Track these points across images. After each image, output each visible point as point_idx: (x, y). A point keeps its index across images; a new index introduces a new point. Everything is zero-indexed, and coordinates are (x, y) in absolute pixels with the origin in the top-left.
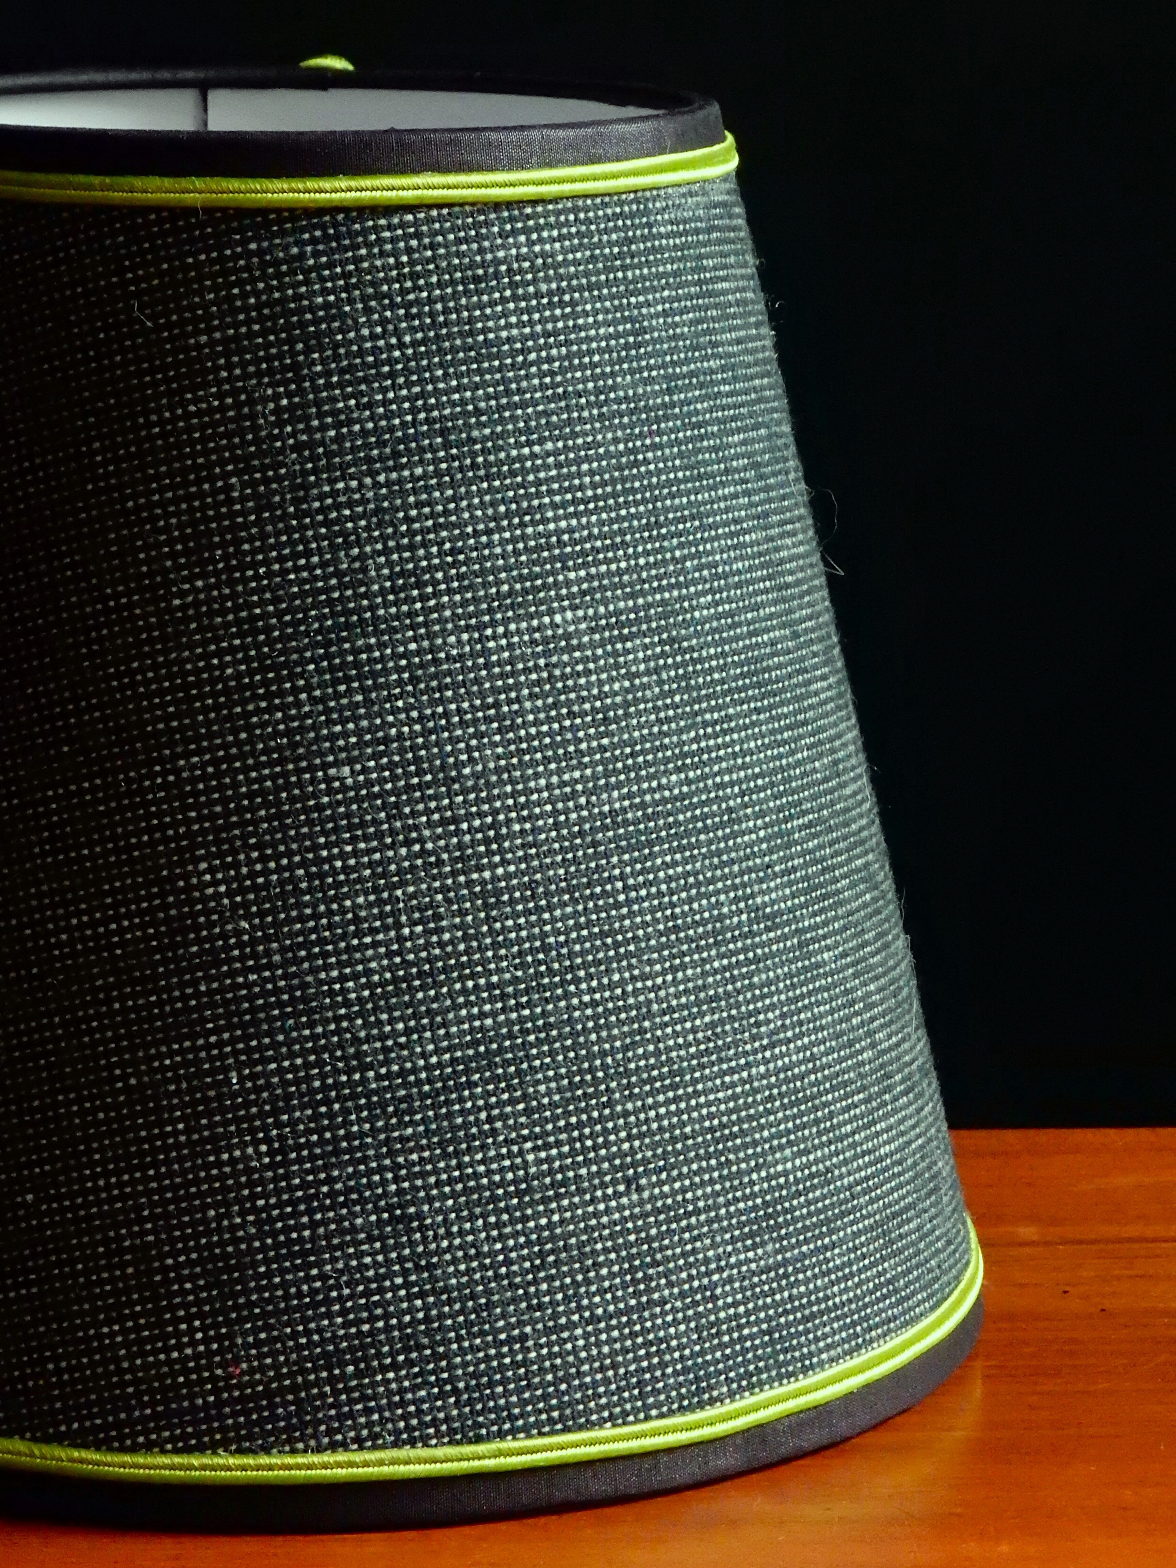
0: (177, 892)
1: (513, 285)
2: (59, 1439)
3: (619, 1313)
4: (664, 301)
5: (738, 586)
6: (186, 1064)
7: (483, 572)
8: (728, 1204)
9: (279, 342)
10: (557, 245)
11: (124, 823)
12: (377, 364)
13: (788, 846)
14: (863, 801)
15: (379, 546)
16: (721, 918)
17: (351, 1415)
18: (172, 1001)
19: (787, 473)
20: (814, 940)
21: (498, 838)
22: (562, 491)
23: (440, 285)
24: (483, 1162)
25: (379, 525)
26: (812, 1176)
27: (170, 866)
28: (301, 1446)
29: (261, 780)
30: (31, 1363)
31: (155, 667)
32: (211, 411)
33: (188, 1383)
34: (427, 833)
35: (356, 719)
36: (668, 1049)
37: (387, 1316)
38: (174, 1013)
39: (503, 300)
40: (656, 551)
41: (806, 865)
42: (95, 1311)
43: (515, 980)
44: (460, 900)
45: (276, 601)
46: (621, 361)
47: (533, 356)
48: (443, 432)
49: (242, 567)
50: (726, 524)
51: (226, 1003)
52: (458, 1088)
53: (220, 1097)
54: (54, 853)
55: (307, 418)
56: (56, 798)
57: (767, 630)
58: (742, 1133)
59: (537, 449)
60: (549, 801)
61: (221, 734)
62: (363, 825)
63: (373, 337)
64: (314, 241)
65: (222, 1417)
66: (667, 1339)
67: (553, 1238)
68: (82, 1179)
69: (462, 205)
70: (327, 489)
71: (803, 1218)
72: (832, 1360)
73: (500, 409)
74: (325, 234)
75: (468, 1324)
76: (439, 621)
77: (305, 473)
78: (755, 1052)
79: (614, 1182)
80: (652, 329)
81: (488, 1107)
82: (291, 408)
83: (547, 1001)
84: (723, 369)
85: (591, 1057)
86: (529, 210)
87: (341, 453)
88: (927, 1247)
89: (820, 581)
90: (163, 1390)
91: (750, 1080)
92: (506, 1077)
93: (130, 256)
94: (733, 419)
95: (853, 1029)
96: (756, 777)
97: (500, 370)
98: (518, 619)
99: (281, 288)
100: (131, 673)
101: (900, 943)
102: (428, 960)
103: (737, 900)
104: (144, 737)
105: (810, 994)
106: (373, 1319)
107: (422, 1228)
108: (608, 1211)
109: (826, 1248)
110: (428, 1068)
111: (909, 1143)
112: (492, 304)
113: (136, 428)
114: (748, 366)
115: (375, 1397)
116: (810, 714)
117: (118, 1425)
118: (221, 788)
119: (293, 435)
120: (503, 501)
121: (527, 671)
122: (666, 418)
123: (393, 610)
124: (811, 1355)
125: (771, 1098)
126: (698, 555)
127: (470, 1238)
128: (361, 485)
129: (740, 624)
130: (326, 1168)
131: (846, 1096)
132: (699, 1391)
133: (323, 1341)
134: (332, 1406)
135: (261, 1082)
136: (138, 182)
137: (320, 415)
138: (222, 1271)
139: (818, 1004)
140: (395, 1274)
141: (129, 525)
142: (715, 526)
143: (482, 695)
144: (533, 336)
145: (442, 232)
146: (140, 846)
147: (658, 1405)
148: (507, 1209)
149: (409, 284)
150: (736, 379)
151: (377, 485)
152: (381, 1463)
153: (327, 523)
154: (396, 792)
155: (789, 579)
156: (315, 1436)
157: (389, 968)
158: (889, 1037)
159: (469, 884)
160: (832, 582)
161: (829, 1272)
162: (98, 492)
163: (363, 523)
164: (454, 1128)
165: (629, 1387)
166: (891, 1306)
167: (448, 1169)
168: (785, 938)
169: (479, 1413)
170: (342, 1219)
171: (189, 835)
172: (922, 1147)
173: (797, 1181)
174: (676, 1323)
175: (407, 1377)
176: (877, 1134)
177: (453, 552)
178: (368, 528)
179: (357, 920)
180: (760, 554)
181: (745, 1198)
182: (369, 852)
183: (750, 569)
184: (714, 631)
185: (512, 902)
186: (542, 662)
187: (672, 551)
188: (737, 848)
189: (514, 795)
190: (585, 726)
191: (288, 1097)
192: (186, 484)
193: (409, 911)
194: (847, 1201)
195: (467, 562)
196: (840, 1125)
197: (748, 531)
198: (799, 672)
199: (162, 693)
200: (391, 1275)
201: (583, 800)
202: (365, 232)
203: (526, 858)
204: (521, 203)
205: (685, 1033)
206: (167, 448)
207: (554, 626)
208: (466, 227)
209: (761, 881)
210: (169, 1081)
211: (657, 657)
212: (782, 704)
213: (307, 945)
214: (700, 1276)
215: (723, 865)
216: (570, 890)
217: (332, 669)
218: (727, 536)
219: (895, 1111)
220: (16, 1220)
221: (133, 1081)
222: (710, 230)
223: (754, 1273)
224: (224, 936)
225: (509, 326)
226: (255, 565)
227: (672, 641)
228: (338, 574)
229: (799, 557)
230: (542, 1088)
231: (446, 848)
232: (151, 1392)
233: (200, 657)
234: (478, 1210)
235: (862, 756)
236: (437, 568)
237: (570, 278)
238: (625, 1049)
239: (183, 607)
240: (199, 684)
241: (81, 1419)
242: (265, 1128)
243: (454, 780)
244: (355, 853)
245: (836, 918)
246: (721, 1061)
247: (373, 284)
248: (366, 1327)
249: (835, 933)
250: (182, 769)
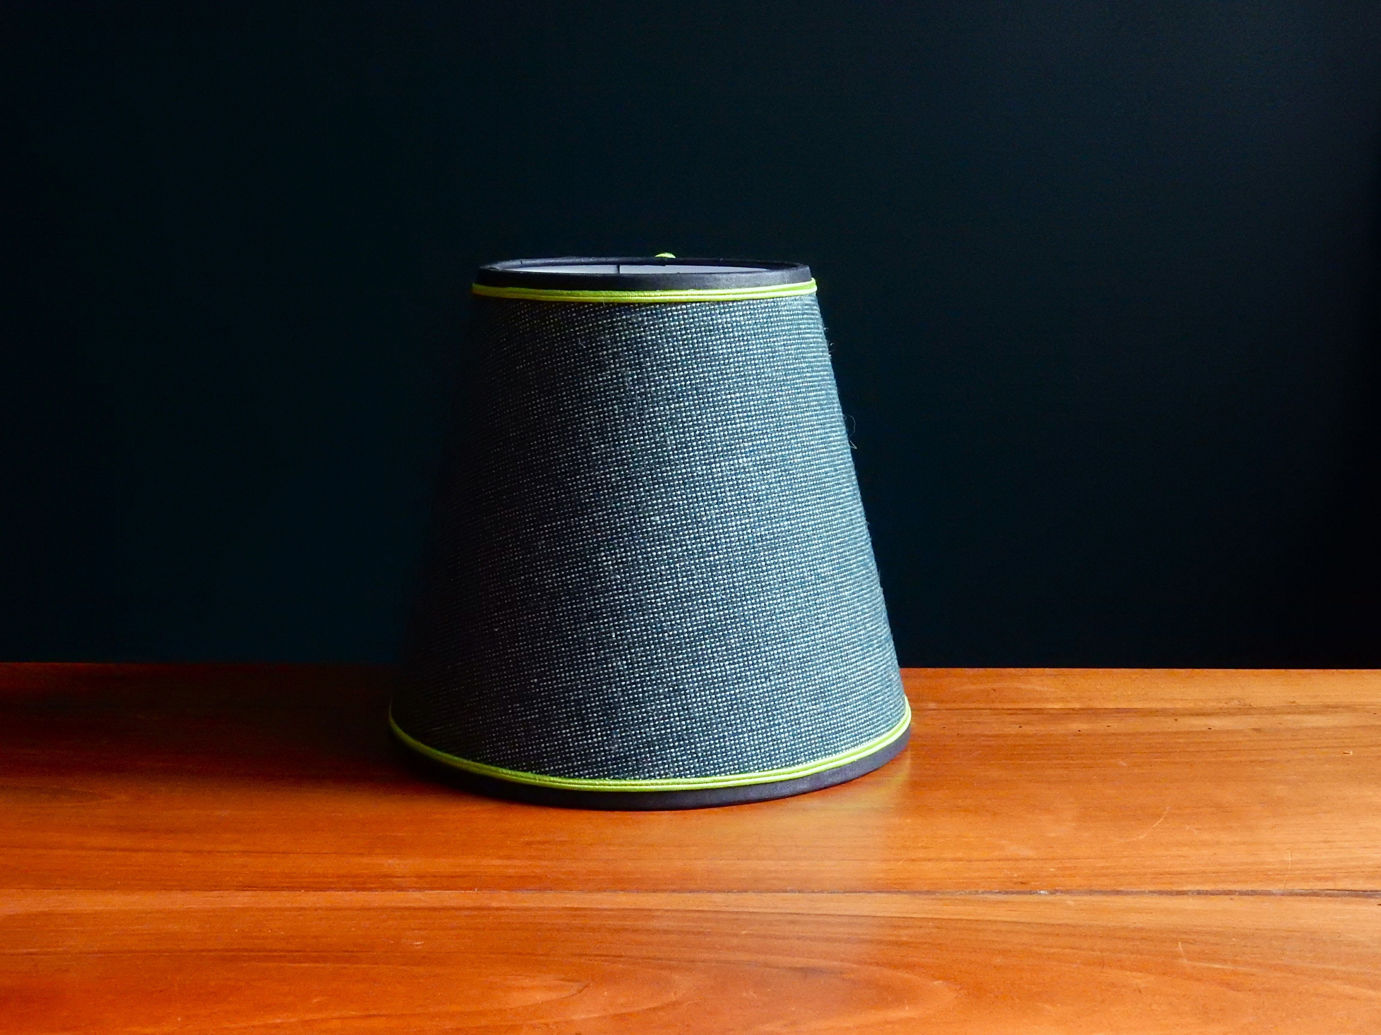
0: (592, 564)
1: (724, 333)
2: (545, 773)
3: (762, 728)
4: (784, 340)
5: (813, 450)
6: (595, 630)
7: (711, 443)
8: (805, 687)
9: (634, 354)
10: (742, 318)
11: (573, 537)
12: (671, 362)
13: (831, 551)
14: (863, 535)
15: (671, 432)
16: (803, 577)
17: (657, 765)
18: (590, 605)
19: (834, 408)
20: (841, 587)
21: (717, 545)
22: (742, 412)
23: (696, 332)
24: (709, 669)
25: (672, 424)
26: (839, 678)
27: (590, 554)
28: (638, 777)
29: (625, 521)
30: (536, 744)
31: (585, 478)
32: (608, 380)
33: (595, 752)
34: (688, 542)
35: (662, 498)
36: (782, 627)
37: (671, 728)
38: (591, 610)
39: (720, 339)
40: (779, 436)
41: (839, 558)
42: (560, 724)
43: (722, 599)
44: (701, 568)
45: (631, 453)
46: (767, 363)
47: (732, 360)
48: (696, 389)
49: (618, 440)
50: (808, 426)
51: (611, 607)
52: (700, 640)
53: (608, 643)
54: (547, 548)
55: (645, 383)
56: (548, 528)
57: (824, 468)
58: (811, 660)
59: (733, 396)
60: (736, 531)
61: (610, 504)
62: (664, 539)
63: (670, 352)
64: (647, 315)
65: (607, 765)
66: (781, 739)
67: (736, 699)
68: (556, 674)
69: (705, 302)
70: (651, 410)
71: (835, 693)
72: (846, 749)
73: (719, 380)
74: (652, 313)
75: (703, 731)
76: (694, 461)
77: (643, 404)
78: (817, 629)
79: (760, 678)
80: (779, 351)
81: (712, 648)
82: (638, 379)
83: (735, 608)
84: (807, 367)
85: (752, 629)
86: (731, 304)
87: (657, 396)
88: (886, 707)
89: (849, 450)
90: (585, 754)
91: (815, 640)
92: (719, 637)
93: (577, 321)
94: (812, 386)
95: (857, 622)
96: (818, 524)
97: (719, 365)
98: (725, 461)
99: (634, 333)
100: (576, 480)
101: (878, 591)
102: (689, 591)
103: (810, 570)
104: (581, 505)
105: (839, 608)
106: (666, 728)
107: (685, 694)
108: (758, 689)
109: (845, 706)
110: (688, 632)
111: (879, 667)
112: (716, 340)
113: (579, 387)
114: (818, 367)
115: (666, 759)
116: (842, 501)
117: (568, 768)
118: (610, 524)
119: (639, 389)
120: (719, 415)
121: (728, 481)
122: (784, 385)
123: (676, 457)
124: (838, 747)
125: (823, 647)
126: (797, 438)
127: (704, 698)
128: (664, 409)
129: (813, 465)
130: (648, 670)
131: (854, 648)
132: (793, 759)
133: (647, 737)
134: (650, 762)
135: (624, 637)
136: (580, 293)
137: (649, 382)
138: (608, 709)
139: (843, 612)
140: (675, 711)
141: (576, 424)
142: (804, 427)
143: (710, 490)
144: (732, 353)
145: (697, 312)
146: (579, 546)
147: (777, 764)
148: (718, 687)
149: (684, 332)
150: (813, 371)
151: (670, 409)
152: (668, 784)
153: (651, 423)
154: (677, 526)
155: (834, 449)
156: (643, 773)
157: (674, 594)
158: (872, 626)
159: (705, 562)
160: (853, 451)
161: (846, 715)
162: (564, 411)
163: (665, 423)
164: (698, 656)
165: (766, 757)
166: (871, 729)
167: (695, 671)
168: (829, 586)
169: (707, 766)
170: (654, 690)
171: (598, 542)
172: (885, 669)
173: (833, 680)
174: (784, 733)
175: (679, 751)
176: (866, 663)
177: (700, 435)
178: (667, 425)
179: (661, 575)
180: (822, 439)
181: (813, 685)
182: (666, 549)
183: (818, 444)
184: (802, 467)
185: (721, 569)
186: (734, 477)
187: (786, 436)
188: (810, 551)
189: (723, 528)
190: (751, 502)
191: (634, 643)
192: (598, 408)
193: (681, 572)
194: (853, 688)
195: (705, 438)
196: (851, 659)
197: (817, 429)
198: (837, 484)
199: (588, 488)
200: (673, 712)
201: (749, 531)
202: (667, 312)
203: (727, 552)
204: (728, 302)
205: (789, 621)
206: (591, 394)
207: (739, 463)
208: (706, 311)
209: (820, 564)
210: (589, 636)
211: (780, 477)
212: (830, 496)
213: (642, 585)
214: (794, 715)
215: (805, 557)
216: (745, 565)
217: (652, 479)
218: (808, 431)
219: (874, 654)
220: (531, 689)
221: (575, 636)
222: (803, 314)
223: (815, 714)
224: (610, 581)
225: (722, 349)
226: (624, 439)
227: (785, 471)
228: (656, 443)
229: (837, 441)
230: (733, 641)
231: (696, 548)
232: (581, 755)
233: (602, 474)
234: (707, 687)
235: (864, 518)
236: (693, 441)
237: (747, 330)
238: (765, 626)
239: (596, 455)
240: (602, 484)
241: (554, 766)
242: (625, 655)
243: (699, 522)
244: (661, 550)
245: (851, 579)
246: (803, 632)
247: (670, 332)
248: (663, 732)
249: (850, 585)
250: (595, 517)
